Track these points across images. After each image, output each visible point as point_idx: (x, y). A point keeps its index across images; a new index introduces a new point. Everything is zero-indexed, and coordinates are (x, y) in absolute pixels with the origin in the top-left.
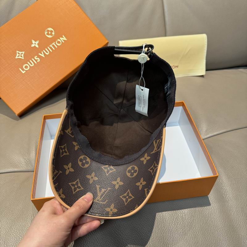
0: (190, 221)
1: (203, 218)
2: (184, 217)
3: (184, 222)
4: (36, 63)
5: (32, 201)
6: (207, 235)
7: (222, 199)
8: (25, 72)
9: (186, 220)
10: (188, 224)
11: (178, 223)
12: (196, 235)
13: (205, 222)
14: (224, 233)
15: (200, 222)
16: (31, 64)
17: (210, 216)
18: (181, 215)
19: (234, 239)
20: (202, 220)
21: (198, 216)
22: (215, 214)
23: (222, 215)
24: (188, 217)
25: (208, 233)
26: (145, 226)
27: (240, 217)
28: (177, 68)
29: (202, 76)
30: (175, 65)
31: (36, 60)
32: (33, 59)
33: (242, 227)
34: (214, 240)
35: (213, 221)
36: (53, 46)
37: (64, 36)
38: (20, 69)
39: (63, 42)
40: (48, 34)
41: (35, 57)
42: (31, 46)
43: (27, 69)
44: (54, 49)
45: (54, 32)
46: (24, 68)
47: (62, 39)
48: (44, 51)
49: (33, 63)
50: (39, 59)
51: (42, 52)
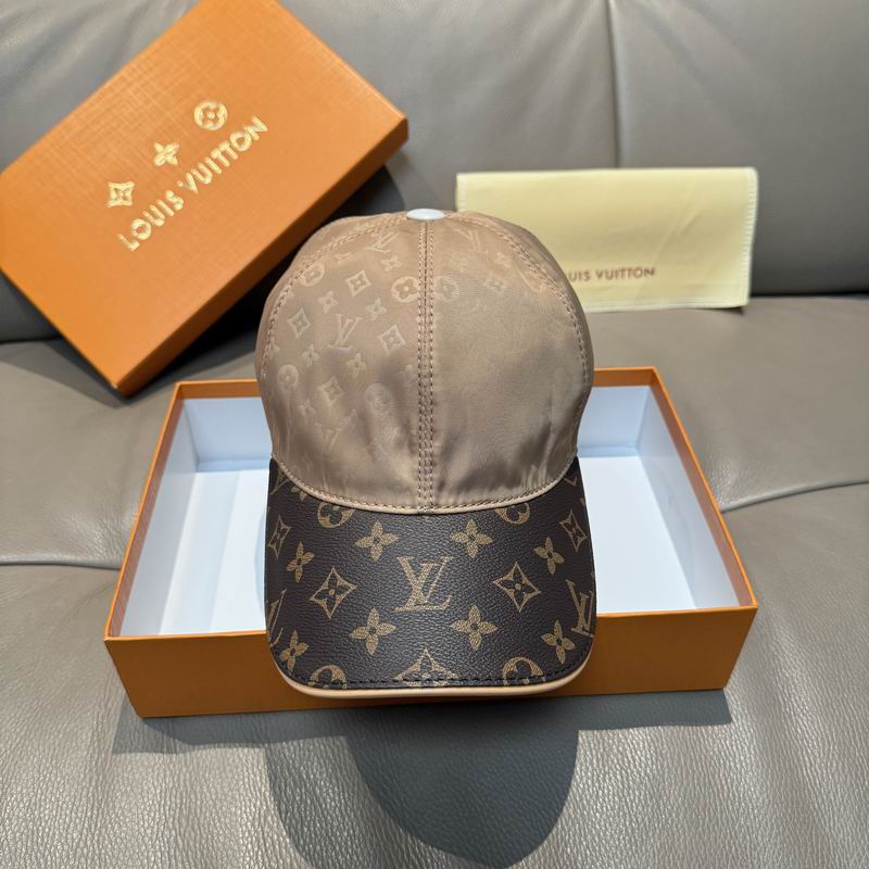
0: (651, 771)
1: (698, 768)
2: (629, 755)
3: (626, 772)
4: (171, 213)
5: (107, 643)
6: (708, 827)
7: (771, 709)
8: (137, 245)
9: (635, 767)
10: (642, 782)
11: (604, 776)
12: (667, 821)
13: (704, 779)
14: (772, 824)
15: (687, 777)
16: (156, 217)
17: (725, 763)
18: (618, 748)
19: (806, 852)
20: (693, 772)
21: (679, 756)
22: (742, 758)
23: (768, 764)
24: (643, 759)
25: (710, 820)
26: (485, 773)
27: (833, 776)
28: (649, 276)
29: (738, 310)
30: (645, 266)
31: (171, 205)
32: (161, 203)
33: (839, 810)
34: (730, 847)
35: (733, 781)
36: (224, 154)
37: (256, 120)
38: (122, 237)
39: (257, 137)
40: (205, 120)
41: (170, 195)
42: (153, 164)
43: (144, 236)
44: (227, 163)
45: (223, 111)
46: (135, 234)
47: (251, 130)
48: (195, 172)
49: (163, 217)
50: (182, 201)
51: (190, 177)
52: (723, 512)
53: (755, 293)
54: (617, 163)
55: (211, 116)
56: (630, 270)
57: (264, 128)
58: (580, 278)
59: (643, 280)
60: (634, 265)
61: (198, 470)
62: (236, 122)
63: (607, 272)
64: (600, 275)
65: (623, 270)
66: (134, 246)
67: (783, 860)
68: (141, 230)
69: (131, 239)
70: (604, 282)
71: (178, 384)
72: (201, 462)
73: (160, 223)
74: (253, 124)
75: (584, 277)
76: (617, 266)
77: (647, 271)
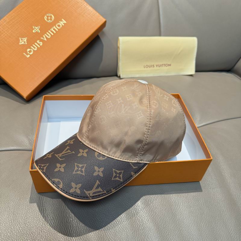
4: (39, 46)
5: (30, 171)
14: (226, 205)
16: (35, 48)
19: (235, 211)
23: (223, 190)
29: (191, 75)
30: (168, 63)
31: (39, 44)
32: (36, 44)
35: (215, 195)
36: (54, 29)
37: (63, 20)
38: (24, 54)
39: (63, 25)
40: (48, 19)
41: (38, 41)
42: (32, 32)
43: (31, 53)
44: (55, 32)
45: (53, 16)
46: (28, 53)
47: (62, 22)
48: (46, 35)
49: (36, 47)
50: (42, 43)
51: (44, 36)
52: (198, 128)
53: (196, 71)
54: (160, 35)
55: (49, 18)
56: (164, 65)
57: (65, 22)
58: (152, 66)
59: (168, 67)
60: (166, 63)
61: (48, 122)
62: (57, 20)
63: (159, 65)
64: (157, 66)
65: (163, 65)
66: (28, 56)
67: (230, 214)
68: (30, 51)
69: (27, 54)
70: (158, 68)
71: (44, 96)
72: (49, 119)
73: (36, 49)
74: (62, 21)
75: (153, 66)
76: (161, 63)
77: (169, 65)
